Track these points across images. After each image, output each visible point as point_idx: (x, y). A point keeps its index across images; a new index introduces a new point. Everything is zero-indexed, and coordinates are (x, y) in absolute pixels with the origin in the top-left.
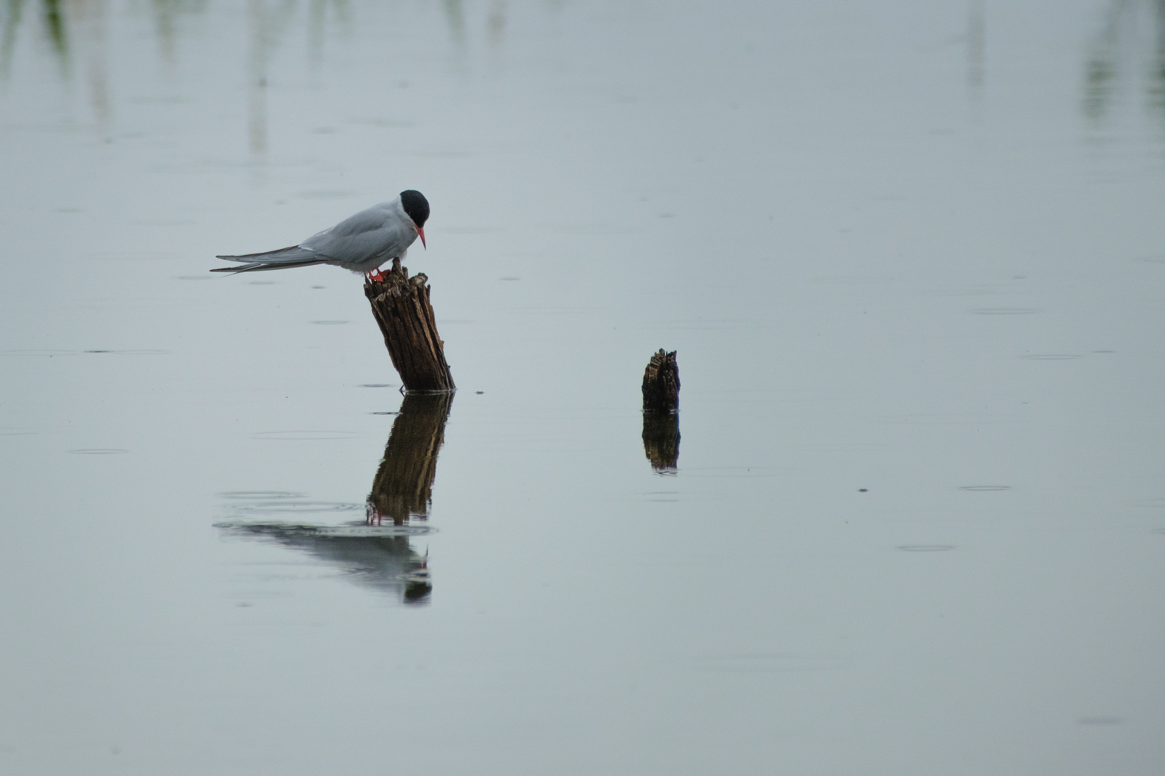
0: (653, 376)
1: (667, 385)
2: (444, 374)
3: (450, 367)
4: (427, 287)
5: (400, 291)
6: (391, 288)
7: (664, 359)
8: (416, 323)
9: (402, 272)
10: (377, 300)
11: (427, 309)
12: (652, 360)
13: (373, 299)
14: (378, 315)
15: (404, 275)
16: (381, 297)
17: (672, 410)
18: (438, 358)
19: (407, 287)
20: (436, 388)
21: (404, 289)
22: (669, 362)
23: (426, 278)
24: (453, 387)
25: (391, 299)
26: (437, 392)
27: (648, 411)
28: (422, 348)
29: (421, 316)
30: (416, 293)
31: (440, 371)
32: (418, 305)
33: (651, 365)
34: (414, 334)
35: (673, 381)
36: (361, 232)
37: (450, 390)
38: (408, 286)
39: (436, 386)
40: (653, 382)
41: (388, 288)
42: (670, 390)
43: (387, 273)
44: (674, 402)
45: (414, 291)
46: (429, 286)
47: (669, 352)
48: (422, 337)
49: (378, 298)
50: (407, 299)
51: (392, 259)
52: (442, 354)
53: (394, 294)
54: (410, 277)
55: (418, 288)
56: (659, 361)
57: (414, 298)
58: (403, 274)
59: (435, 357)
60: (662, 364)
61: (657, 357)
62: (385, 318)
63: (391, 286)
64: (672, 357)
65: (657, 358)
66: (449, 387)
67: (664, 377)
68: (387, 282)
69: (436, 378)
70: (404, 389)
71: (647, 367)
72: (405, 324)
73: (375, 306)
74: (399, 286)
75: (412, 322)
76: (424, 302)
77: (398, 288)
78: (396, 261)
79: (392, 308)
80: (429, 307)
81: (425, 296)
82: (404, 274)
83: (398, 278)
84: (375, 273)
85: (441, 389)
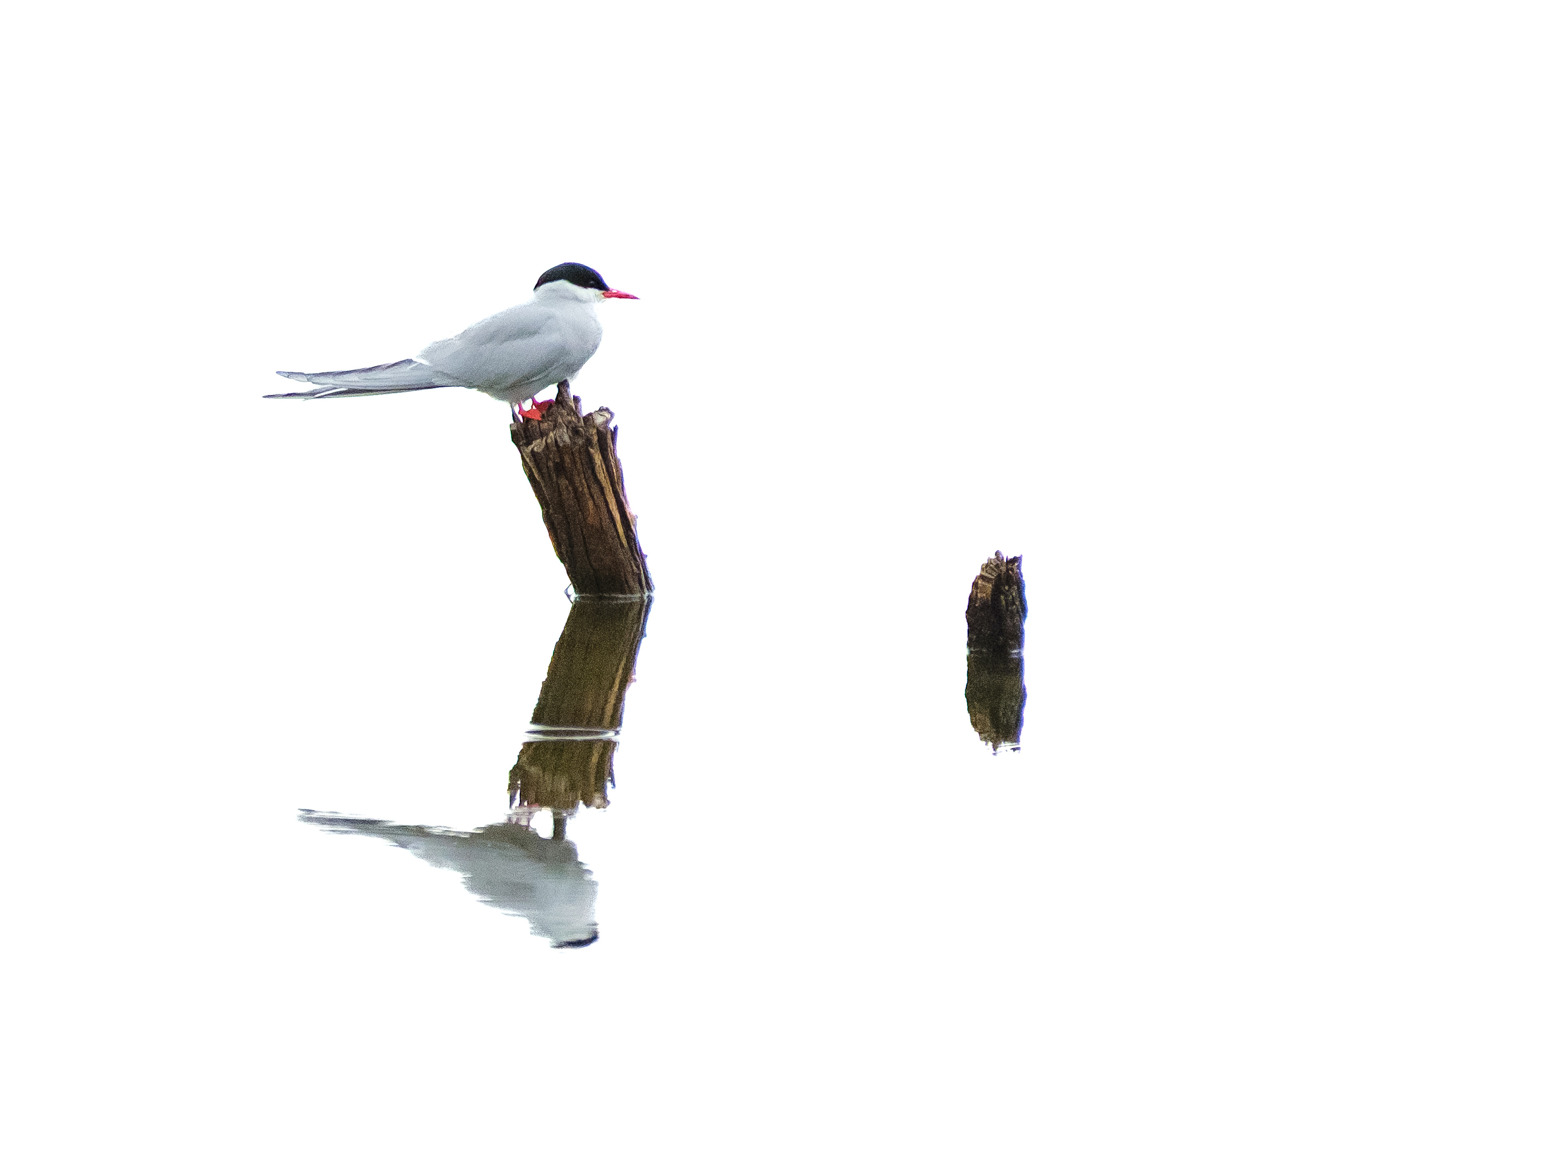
0: (984, 595)
1: (1007, 610)
2: (638, 567)
3: (646, 556)
4: (613, 430)
5: (570, 436)
6: (554, 430)
7: (1003, 569)
8: (595, 490)
9: (572, 404)
10: (531, 449)
11: (612, 464)
12: (983, 569)
13: (525, 448)
14: (533, 473)
15: (576, 409)
16: (537, 445)
17: (1015, 651)
18: (628, 543)
19: (581, 429)
20: (623, 592)
21: (575, 432)
22: (1010, 572)
23: (612, 414)
24: (653, 588)
25: (555, 449)
26: (625, 598)
27: (976, 652)
28: (602, 527)
29: (602, 476)
30: (595, 439)
31: (631, 564)
32: (598, 458)
33: (981, 577)
34: (590, 503)
35: (1017, 603)
36: (506, 340)
37: (647, 594)
38: (582, 427)
39: (623, 587)
40: (984, 604)
41: (549, 430)
42: (1012, 618)
43: (548, 405)
44: (1017, 637)
45: (592, 435)
46: (616, 428)
47: (1011, 557)
48: (604, 509)
49: (533, 446)
50: (579, 449)
51: (557, 384)
52: (635, 536)
53: (558, 439)
54: (584, 412)
55: (597, 429)
56: (995, 571)
57: (592, 447)
58: (574, 408)
59: (624, 542)
60: (999, 576)
61: (991, 563)
62: (543, 477)
63: (555, 426)
64: (1016, 564)
65: (991, 565)
66: (645, 590)
67: (1002, 597)
68: (549, 420)
69: (625, 575)
70: (571, 590)
71: (975, 581)
72: (575, 490)
73: (528, 460)
74: (567, 427)
75: (588, 486)
76: (608, 454)
77: (565, 431)
78: (563, 385)
79: (556, 464)
80: (615, 461)
81: (610, 442)
82: (576, 407)
83: (566, 414)
84: (527, 405)
85: (631, 593)
